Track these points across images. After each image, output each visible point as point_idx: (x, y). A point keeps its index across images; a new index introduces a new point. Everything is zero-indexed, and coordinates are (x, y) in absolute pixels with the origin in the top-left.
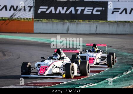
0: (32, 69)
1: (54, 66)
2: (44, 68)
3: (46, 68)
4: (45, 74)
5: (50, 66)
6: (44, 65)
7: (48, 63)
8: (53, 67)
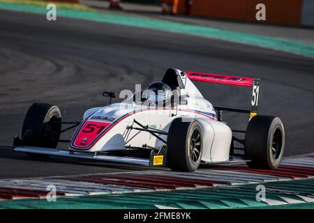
0: (64, 127)
1: (136, 126)
2: (93, 129)
5: (116, 122)
6: (99, 118)
7: (113, 113)
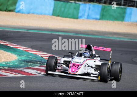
2: (75, 66)
3: (78, 66)
4: (77, 74)
5: (82, 64)
6: (76, 62)
8: (86, 66)
